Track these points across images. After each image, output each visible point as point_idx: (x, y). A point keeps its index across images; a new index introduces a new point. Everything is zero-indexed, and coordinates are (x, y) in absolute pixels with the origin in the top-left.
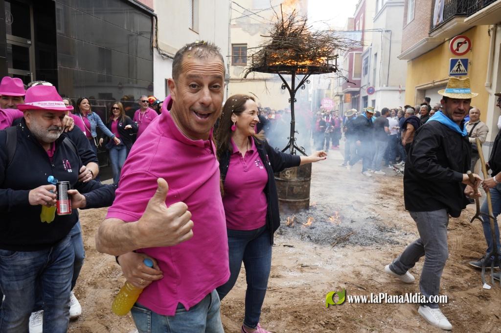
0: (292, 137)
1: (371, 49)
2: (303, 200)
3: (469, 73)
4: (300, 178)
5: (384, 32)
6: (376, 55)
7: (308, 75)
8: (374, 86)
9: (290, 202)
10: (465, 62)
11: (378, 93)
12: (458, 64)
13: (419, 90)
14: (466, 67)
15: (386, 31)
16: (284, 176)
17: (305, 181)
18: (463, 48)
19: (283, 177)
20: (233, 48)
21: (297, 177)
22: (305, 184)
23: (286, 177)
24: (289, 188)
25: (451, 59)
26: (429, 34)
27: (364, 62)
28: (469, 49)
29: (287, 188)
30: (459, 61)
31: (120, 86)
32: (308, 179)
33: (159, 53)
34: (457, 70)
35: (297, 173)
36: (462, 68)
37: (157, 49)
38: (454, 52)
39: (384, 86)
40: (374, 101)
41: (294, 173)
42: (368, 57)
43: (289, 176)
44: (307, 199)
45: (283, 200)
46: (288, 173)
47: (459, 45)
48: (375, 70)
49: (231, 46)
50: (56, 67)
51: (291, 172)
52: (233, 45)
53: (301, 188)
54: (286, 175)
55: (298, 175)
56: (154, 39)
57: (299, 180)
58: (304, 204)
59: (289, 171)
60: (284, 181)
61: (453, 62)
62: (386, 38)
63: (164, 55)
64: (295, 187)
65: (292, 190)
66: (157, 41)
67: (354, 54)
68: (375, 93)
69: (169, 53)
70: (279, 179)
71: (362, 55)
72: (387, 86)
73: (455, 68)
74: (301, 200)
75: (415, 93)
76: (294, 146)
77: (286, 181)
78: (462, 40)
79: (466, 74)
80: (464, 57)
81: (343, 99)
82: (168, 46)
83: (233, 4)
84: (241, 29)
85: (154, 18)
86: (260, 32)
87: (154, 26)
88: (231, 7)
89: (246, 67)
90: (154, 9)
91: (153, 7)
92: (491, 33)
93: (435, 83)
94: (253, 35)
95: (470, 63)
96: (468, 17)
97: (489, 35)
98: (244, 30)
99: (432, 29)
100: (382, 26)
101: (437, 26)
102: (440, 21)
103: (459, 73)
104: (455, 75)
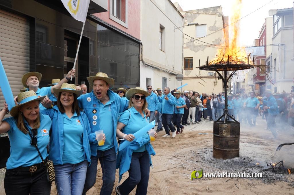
0: (226, 109)
1: (272, 56)
2: (235, 150)
4: (233, 135)
5: (280, 46)
6: (275, 60)
7: (235, 71)
9: (227, 151)
11: (278, 83)
17: (236, 137)
19: (221, 135)
20: (184, 60)
21: (230, 135)
22: (236, 139)
23: (223, 134)
24: (225, 142)
27: (267, 64)
29: (224, 142)
31: (121, 83)
32: (238, 136)
33: (143, 64)
35: (231, 132)
37: (142, 61)
39: (283, 78)
40: (276, 89)
41: (228, 132)
42: (270, 61)
43: (225, 134)
44: (238, 149)
45: (222, 149)
46: (224, 132)
48: (275, 69)
49: (183, 59)
50: (89, 73)
52: (184, 58)
53: (233, 141)
54: (223, 133)
55: (231, 133)
56: (141, 56)
57: (231, 136)
58: (236, 152)
59: (225, 131)
60: (221, 137)
62: (282, 49)
63: (146, 64)
64: (229, 141)
65: (228, 144)
66: (142, 57)
67: (260, 60)
68: (276, 83)
69: (149, 63)
70: (218, 136)
71: (265, 60)
74: (234, 150)
77: (223, 137)
81: (254, 88)
82: (148, 60)
83: (184, 35)
84: (189, 49)
85: (141, 44)
86: (200, 50)
87: (141, 49)
88: (183, 37)
89: (192, 70)
90: (141, 40)
91: (140, 39)
94: (196, 52)
98: (191, 49)
100: (278, 42)
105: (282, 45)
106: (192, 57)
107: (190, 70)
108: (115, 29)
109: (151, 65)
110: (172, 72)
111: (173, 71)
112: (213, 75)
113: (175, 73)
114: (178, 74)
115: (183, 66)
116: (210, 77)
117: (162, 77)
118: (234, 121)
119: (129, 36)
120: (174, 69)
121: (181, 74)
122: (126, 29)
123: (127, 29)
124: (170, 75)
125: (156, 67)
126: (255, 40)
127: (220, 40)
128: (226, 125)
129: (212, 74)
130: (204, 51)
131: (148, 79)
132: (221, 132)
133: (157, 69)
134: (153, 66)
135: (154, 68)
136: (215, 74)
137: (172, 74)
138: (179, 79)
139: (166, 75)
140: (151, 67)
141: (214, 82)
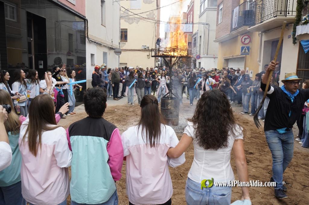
1: (198, 33)
2: (176, 118)
3: (250, 54)
5: (205, 25)
6: (201, 37)
8: (200, 54)
9: (171, 119)
10: (248, 48)
11: (202, 58)
12: (244, 49)
13: (225, 59)
14: (249, 51)
15: (206, 24)
18: (247, 41)
21: (174, 108)
22: (177, 110)
25: (241, 46)
26: (231, 32)
27: (193, 40)
28: (250, 41)
29: (169, 112)
33: (89, 40)
34: (244, 52)
35: (174, 106)
36: (247, 51)
38: (242, 43)
39: (206, 55)
40: (200, 63)
42: (196, 37)
43: (170, 107)
44: (178, 118)
45: (167, 118)
47: (245, 39)
48: (200, 45)
49: (120, 30)
50: (46, 52)
51: (171, 105)
53: (175, 112)
56: (86, 32)
61: (243, 48)
62: (207, 28)
63: (91, 41)
64: (172, 112)
66: (87, 34)
67: (188, 35)
68: (200, 59)
70: (165, 108)
71: (192, 35)
72: (207, 55)
73: (243, 51)
75: (223, 61)
76: (171, 93)
77: (168, 109)
79: (249, 54)
80: (247, 46)
82: (92, 36)
83: (122, 8)
84: (123, 20)
85: (86, 21)
86: (135, 22)
87: (86, 26)
88: (120, 10)
89: (127, 42)
91: (85, 15)
92: (260, 35)
93: (234, 57)
94: (131, 24)
95: (250, 48)
96: (249, 27)
97: (259, 36)
98: (125, 21)
99: (232, 30)
100: (204, 21)
101: (234, 29)
102: (236, 27)
103: (245, 53)
104: (243, 54)
105: (207, 24)
106: (127, 29)
107: (125, 42)
110: (111, 46)
112: (147, 49)
113: (114, 47)
115: (120, 40)
116: (144, 50)
117: (103, 52)
118: (175, 97)
120: (113, 43)
121: (119, 47)
123: (75, 5)
124: (109, 49)
125: (98, 42)
126: (184, 12)
127: (154, 15)
128: (171, 100)
129: (146, 47)
130: (139, 23)
131: (92, 55)
132: (167, 106)
133: (99, 44)
134: (96, 41)
135: (97, 44)
136: (148, 47)
137: (111, 49)
138: (117, 53)
139: (106, 50)
140: (95, 42)
141: (148, 56)
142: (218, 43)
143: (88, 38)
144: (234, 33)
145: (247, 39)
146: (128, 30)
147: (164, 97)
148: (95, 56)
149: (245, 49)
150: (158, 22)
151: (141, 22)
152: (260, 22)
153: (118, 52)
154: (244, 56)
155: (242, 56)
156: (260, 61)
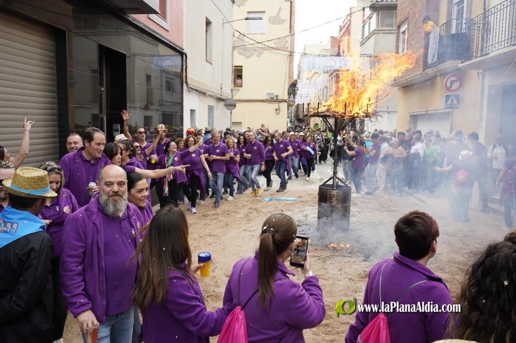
0: (335, 170)
3: (460, 106)
5: (372, 57)
12: (451, 98)
13: (410, 115)
14: (458, 102)
16: (331, 202)
18: (456, 86)
22: (347, 208)
25: (445, 95)
26: (424, 70)
28: (460, 86)
30: (453, 96)
33: (188, 88)
34: (451, 104)
35: (341, 200)
36: (455, 102)
38: (448, 89)
46: (334, 200)
47: (452, 83)
51: (337, 199)
52: (235, 67)
53: (344, 211)
55: (342, 202)
56: (184, 74)
59: (335, 198)
61: (448, 97)
62: (374, 63)
63: (191, 88)
66: (186, 77)
70: (326, 204)
73: (449, 102)
75: (408, 118)
76: (337, 178)
77: (333, 206)
78: (455, 79)
79: (458, 107)
80: (456, 93)
82: (194, 80)
83: (236, 32)
85: (184, 56)
86: (254, 55)
87: (184, 63)
88: (234, 35)
89: (241, 88)
90: (184, 48)
91: (183, 46)
92: (480, 76)
93: (429, 112)
94: (248, 57)
95: (461, 98)
96: (462, 63)
97: (478, 77)
98: (239, 53)
99: (426, 66)
100: (370, 51)
101: (431, 64)
102: (434, 61)
103: (452, 106)
104: (448, 108)
105: (376, 57)
106: (242, 66)
107: (238, 88)
108: (156, 35)
109: (195, 88)
110: (219, 96)
111: (220, 93)
112: (275, 98)
113: (223, 98)
114: (226, 98)
115: (233, 85)
116: (270, 100)
117: (209, 106)
119: (172, 45)
120: (223, 90)
121: (230, 97)
122: (166, 32)
123: (168, 31)
124: (217, 101)
125: (201, 90)
126: (332, 37)
127: (287, 42)
129: (273, 96)
130: (261, 56)
131: (192, 111)
132: (330, 200)
133: (202, 93)
134: (198, 89)
135: (200, 93)
136: (277, 96)
137: (220, 100)
138: (228, 107)
139: (212, 102)
140: (197, 91)
141: (276, 110)
142: (398, 88)
143: (187, 83)
144: (430, 72)
145: (456, 83)
146: (243, 68)
147: (324, 184)
148: (197, 114)
149: (452, 100)
150: (291, 54)
151: (266, 55)
152: (485, 53)
153: (230, 105)
154: (450, 110)
155: (445, 111)
156: (481, 120)
